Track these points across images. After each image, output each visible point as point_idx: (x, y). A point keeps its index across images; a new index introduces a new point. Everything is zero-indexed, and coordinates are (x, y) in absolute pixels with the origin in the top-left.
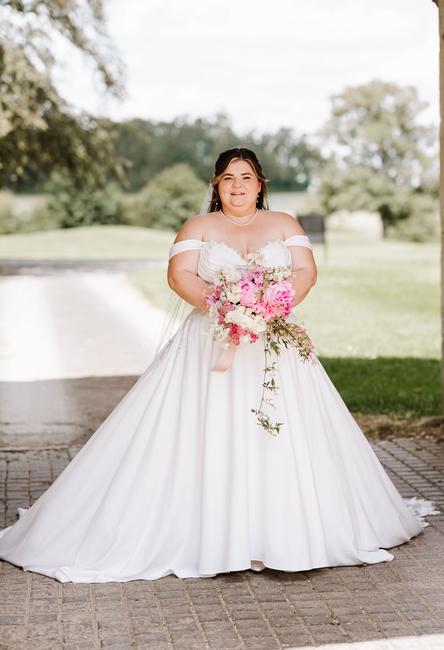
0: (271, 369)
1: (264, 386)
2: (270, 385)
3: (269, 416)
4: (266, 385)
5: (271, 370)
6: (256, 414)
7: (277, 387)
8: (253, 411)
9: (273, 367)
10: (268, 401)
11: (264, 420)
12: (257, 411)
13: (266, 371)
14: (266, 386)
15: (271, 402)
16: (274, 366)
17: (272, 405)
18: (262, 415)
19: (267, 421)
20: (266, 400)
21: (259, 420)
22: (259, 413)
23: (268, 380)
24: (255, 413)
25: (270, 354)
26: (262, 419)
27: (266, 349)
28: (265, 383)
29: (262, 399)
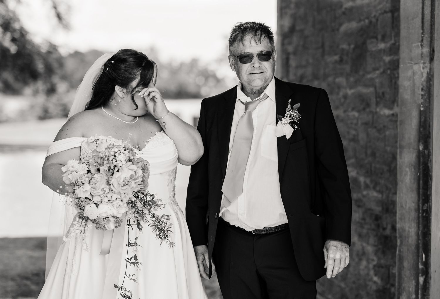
0: (133, 244)
1: (126, 261)
2: (133, 261)
3: (132, 292)
4: (128, 260)
5: (134, 246)
6: (119, 290)
7: (140, 262)
8: (116, 286)
9: (136, 243)
10: (131, 277)
11: (126, 296)
12: (119, 287)
13: (129, 246)
14: (128, 262)
15: (134, 277)
16: (137, 241)
17: (135, 281)
18: (125, 291)
19: (129, 297)
20: (128, 276)
21: (122, 296)
22: (121, 288)
23: (131, 255)
24: (118, 288)
25: (133, 229)
26: (125, 295)
27: (129, 223)
28: (128, 259)
29: (125, 275)
